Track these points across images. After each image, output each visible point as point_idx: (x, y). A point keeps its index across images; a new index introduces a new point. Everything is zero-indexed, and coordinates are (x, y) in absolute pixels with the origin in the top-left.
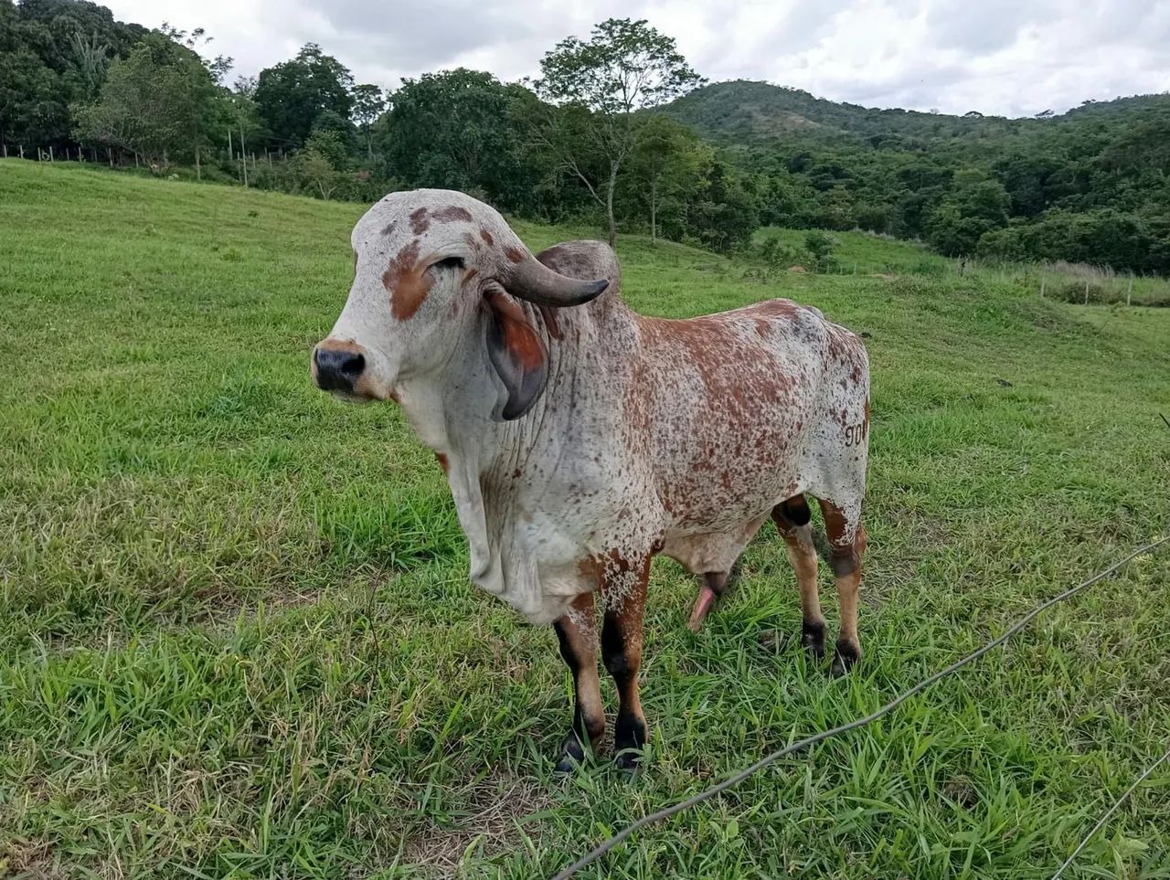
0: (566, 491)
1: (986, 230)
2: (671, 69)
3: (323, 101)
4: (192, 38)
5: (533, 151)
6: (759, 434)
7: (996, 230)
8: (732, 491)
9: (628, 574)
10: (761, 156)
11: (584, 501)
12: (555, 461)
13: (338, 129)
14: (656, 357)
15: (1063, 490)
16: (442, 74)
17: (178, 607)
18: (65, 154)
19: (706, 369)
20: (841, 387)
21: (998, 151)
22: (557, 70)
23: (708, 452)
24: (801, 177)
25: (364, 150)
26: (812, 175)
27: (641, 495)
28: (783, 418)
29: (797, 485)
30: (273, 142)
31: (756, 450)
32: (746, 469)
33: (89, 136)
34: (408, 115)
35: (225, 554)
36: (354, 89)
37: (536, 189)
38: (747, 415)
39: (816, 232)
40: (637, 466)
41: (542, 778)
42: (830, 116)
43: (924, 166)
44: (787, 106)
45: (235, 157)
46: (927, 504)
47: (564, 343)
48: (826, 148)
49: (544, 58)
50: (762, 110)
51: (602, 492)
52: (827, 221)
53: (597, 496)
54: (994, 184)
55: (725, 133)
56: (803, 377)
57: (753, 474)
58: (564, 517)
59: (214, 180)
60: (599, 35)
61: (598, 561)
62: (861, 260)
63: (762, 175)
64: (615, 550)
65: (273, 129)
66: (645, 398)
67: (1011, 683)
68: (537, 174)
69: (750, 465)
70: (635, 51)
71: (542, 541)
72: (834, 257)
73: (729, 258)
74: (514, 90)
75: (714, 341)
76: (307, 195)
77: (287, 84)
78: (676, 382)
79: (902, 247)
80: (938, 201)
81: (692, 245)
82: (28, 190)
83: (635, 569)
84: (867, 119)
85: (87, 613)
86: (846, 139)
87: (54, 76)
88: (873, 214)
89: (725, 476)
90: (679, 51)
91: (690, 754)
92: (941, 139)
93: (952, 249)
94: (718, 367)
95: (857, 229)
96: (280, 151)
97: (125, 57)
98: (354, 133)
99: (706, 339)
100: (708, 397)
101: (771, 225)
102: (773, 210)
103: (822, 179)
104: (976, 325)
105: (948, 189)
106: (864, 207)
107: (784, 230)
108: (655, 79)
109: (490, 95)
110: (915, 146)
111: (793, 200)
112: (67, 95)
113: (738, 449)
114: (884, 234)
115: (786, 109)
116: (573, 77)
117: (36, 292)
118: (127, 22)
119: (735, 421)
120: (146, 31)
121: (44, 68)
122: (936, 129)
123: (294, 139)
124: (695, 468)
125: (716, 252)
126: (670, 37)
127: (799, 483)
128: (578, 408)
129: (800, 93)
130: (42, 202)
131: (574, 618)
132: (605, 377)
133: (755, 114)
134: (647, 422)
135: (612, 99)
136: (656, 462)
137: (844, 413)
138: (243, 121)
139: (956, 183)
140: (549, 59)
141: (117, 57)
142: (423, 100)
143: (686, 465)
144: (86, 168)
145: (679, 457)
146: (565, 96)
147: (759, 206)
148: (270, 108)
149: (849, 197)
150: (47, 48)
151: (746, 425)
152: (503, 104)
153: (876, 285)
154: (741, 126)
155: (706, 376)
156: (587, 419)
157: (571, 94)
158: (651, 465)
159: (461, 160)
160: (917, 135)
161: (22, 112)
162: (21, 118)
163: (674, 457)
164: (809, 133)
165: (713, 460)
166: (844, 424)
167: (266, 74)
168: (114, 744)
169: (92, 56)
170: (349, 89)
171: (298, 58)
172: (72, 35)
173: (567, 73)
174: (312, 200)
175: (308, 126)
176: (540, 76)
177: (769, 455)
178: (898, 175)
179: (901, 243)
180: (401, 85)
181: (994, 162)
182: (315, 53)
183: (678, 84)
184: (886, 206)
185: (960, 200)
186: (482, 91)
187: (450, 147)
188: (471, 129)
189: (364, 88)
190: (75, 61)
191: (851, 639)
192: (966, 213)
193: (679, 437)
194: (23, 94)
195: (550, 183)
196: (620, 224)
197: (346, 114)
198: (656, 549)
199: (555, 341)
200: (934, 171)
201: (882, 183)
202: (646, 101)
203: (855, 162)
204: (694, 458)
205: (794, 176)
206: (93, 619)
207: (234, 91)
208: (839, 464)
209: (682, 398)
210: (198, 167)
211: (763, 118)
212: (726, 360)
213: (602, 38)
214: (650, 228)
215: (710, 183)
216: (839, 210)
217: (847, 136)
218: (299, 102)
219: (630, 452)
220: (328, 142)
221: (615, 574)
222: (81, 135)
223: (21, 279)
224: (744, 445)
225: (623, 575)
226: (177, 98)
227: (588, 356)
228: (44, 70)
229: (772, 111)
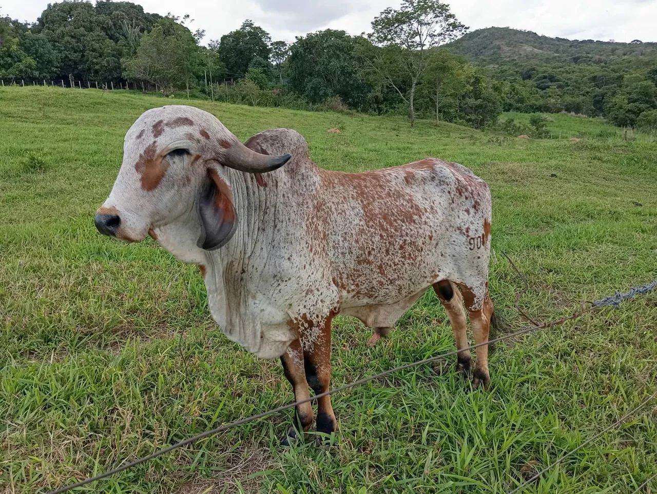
0: (272, 279)
1: (643, 111)
2: (447, 23)
3: (255, 52)
4: (183, 20)
5: (368, 74)
6: (401, 242)
7: (649, 110)
8: (386, 277)
9: (314, 329)
10: (506, 71)
11: (283, 284)
12: (264, 261)
13: (263, 67)
14: (332, 196)
15: (651, 273)
16: (318, 33)
17: (100, 337)
18: (120, 86)
19: (365, 203)
20: (466, 213)
21: (651, 63)
22: (381, 27)
23: (367, 253)
24: (529, 82)
25: (277, 78)
26: (536, 81)
27: (320, 280)
28: (418, 232)
29: (438, 275)
30: (228, 75)
31: (399, 251)
32: (394, 263)
33: (131, 76)
34: (299, 57)
35: (131, 307)
36: (272, 44)
37: (369, 95)
38: (393, 230)
39: (538, 114)
40: (317, 262)
41: (271, 449)
42: (547, 46)
43: (605, 73)
44: (521, 41)
45: (208, 84)
46: (561, 281)
47: (267, 189)
48: (545, 64)
49: (373, 20)
50: (506, 44)
51: (293, 279)
52: (545, 107)
53: (290, 281)
54: (649, 83)
55: (484, 58)
56: (432, 208)
57: (399, 266)
58: (272, 295)
59: (197, 97)
60: (405, 5)
61: (295, 322)
62: (565, 130)
63: (506, 82)
64: (305, 314)
65: (228, 68)
66: (323, 221)
67: (585, 400)
68: (370, 87)
69: (396, 261)
70: (426, 13)
71: (262, 310)
72: (548, 128)
73: (483, 131)
74: (358, 40)
75: (373, 186)
76: (245, 104)
77: (235, 43)
78: (344, 211)
79: (591, 121)
80: (614, 94)
81: (461, 124)
82: (95, 106)
83: (318, 326)
84: (571, 46)
85: (50, 340)
86: (557, 59)
87: (113, 44)
88: (574, 102)
89: (380, 267)
90: (451, 12)
91: (361, 439)
92: (616, 57)
93: (622, 123)
94: (374, 201)
95: (564, 112)
96: (232, 80)
97: (149, 32)
98: (271, 69)
99: (368, 184)
100: (365, 220)
101: (511, 111)
102: (512, 102)
103: (543, 83)
104: (626, 169)
105: (620, 86)
106: (568, 99)
107: (519, 114)
108: (437, 28)
109: (345, 44)
110: (600, 61)
111: (524, 95)
112: (120, 54)
113: (387, 251)
114: (580, 114)
115: (522, 43)
116: (390, 30)
117: (84, 160)
118: (151, 13)
119: (384, 234)
120: (161, 17)
121: (108, 40)
122: (613, 51)
123: (240, 73)
124: (359, 263)
125: (476, 128)
126: (446, 4)
127: (440, 274)
128: (277, 228)
129: (529, 33)
130: (102, 112)
131: (291, 354)
132: (295, 209)
133: (502, 46)
134: (324, 236)
135: (413, 42)
136: (333, 260)
137: (468, 230)
138: (210, 64)
139: (626, 83)
140: (376, 21)
141: (146, 32)
142: (308, 48)
143: (353, 262)
144: (130, 93)
145: (348, 256)
146: (386, 42)
147: (504, 100)
148: (226, 57)
149: (559, 93)
150: (110, 29)
151: (392, 237)
152: (352, 48)
153: (565, 145)
154: (494, 53)
155: (364, 207)
156: (283, 234)
157: (389, 40)
158: (329, 262)
159: (328, 81)
160: (601, 55)
161: (97, 64)
162: (97, 67)
163: (344, 256)
164: (535, 56)
165: (371, 258)
166: (468, 236)
167: (224, 38)
168: (35, 417)
169: (132, 32)
170: (269, 44)
171: (241, 29)
172: (122, 21)
173: (387, 28)
174: (246, 107)
175: (247, 66)
176: (371, 31)
177: (410, 255)
178: (589, 79)
179: (591, 119)
180: (295, 41)
181: (649, 70)
182: (250, 25)
183: (452, 31)
184: (582, 98)
185: (628, 93)
186: (340, 42)
187: (323, 74)
188: (334, 63)
189: (277, 43)
190: (123, 35)
191: (482, 368)
192: (631, 101)
193: (346, 245)
194: (98, 54)
195: (377, 92)
196: (418, 113)
197: (267, 58)
198: (333, 314)
199: (262, 188)
200: (612, 76)
201: (579, 84)
202: (433, 42)
203: (563, 72)
204: (358, 257)
205: (525, 81)
206: (53, 344)
207: (208, 48)
208: (466, 261)
209: (348, 221)
210: (188, 90)
211: (506, 48)
212: (380, 197)
213: (407, 7)
214: (436, 115)
215: (472, 88)
216: (553, 101)
217: (559, 57)
218: (241, 53)
219: (312, 255)
220: (257, 74)
221: (306, 329)
222: (127, 75)
223: (78, 154)
224: (392, 248)
225: (311, 330)
226: (176, 53)
227: (284, 195)
228: (108, 41)
229: (512, 44)
